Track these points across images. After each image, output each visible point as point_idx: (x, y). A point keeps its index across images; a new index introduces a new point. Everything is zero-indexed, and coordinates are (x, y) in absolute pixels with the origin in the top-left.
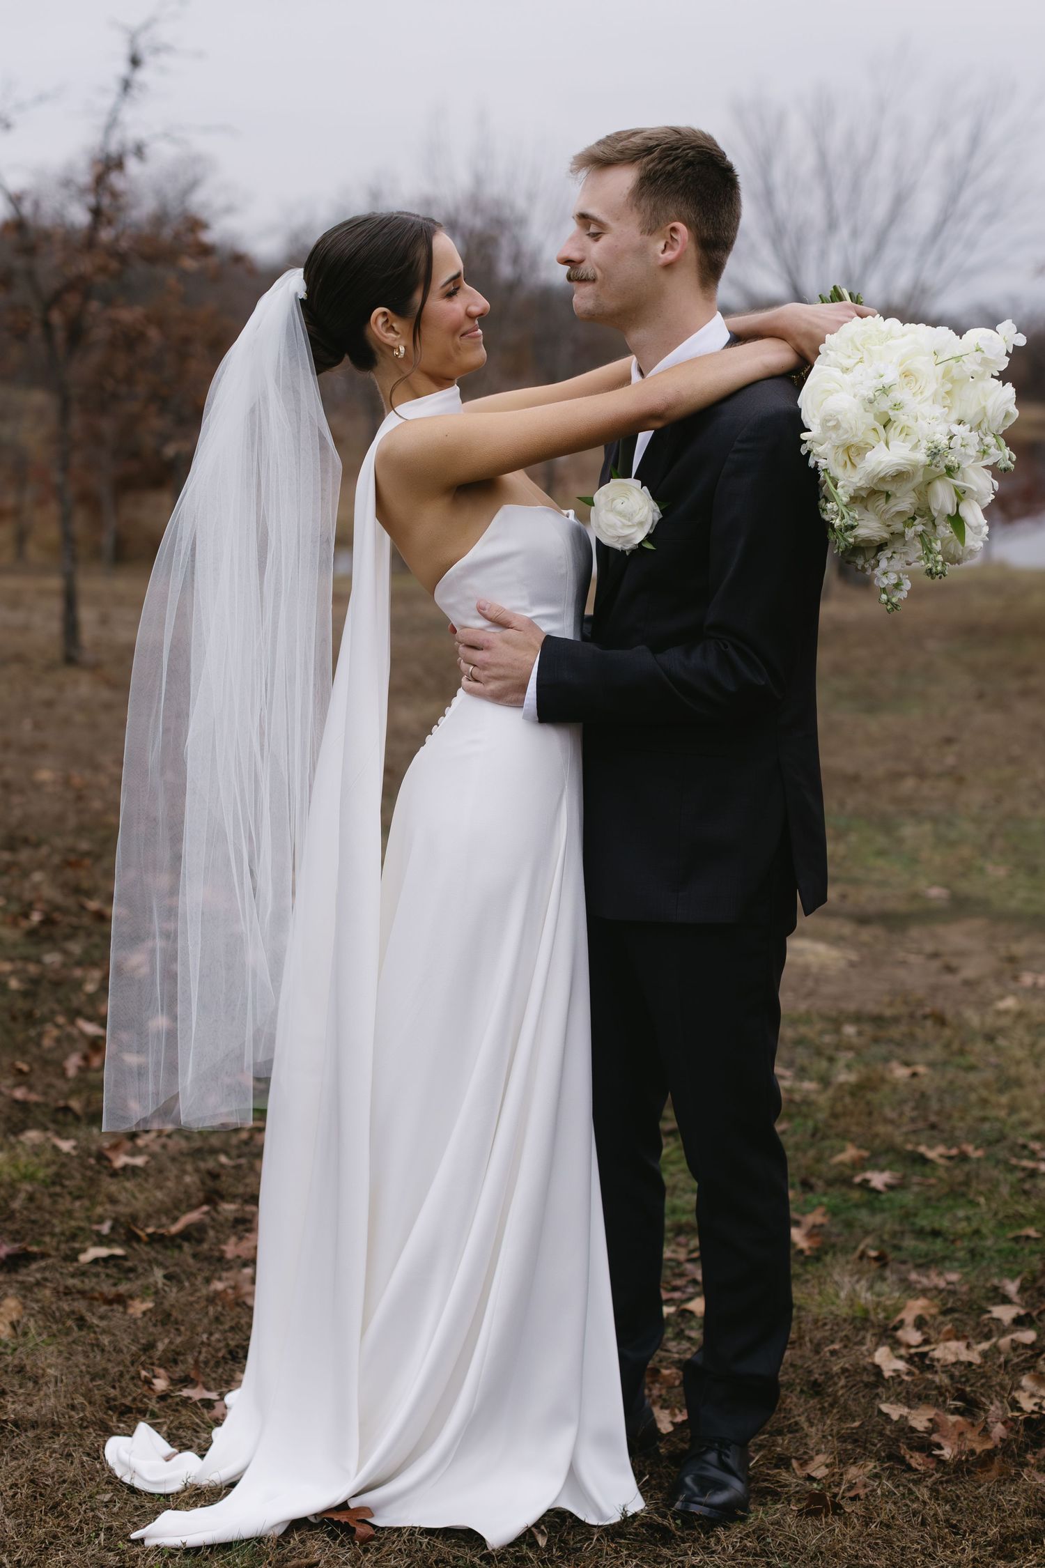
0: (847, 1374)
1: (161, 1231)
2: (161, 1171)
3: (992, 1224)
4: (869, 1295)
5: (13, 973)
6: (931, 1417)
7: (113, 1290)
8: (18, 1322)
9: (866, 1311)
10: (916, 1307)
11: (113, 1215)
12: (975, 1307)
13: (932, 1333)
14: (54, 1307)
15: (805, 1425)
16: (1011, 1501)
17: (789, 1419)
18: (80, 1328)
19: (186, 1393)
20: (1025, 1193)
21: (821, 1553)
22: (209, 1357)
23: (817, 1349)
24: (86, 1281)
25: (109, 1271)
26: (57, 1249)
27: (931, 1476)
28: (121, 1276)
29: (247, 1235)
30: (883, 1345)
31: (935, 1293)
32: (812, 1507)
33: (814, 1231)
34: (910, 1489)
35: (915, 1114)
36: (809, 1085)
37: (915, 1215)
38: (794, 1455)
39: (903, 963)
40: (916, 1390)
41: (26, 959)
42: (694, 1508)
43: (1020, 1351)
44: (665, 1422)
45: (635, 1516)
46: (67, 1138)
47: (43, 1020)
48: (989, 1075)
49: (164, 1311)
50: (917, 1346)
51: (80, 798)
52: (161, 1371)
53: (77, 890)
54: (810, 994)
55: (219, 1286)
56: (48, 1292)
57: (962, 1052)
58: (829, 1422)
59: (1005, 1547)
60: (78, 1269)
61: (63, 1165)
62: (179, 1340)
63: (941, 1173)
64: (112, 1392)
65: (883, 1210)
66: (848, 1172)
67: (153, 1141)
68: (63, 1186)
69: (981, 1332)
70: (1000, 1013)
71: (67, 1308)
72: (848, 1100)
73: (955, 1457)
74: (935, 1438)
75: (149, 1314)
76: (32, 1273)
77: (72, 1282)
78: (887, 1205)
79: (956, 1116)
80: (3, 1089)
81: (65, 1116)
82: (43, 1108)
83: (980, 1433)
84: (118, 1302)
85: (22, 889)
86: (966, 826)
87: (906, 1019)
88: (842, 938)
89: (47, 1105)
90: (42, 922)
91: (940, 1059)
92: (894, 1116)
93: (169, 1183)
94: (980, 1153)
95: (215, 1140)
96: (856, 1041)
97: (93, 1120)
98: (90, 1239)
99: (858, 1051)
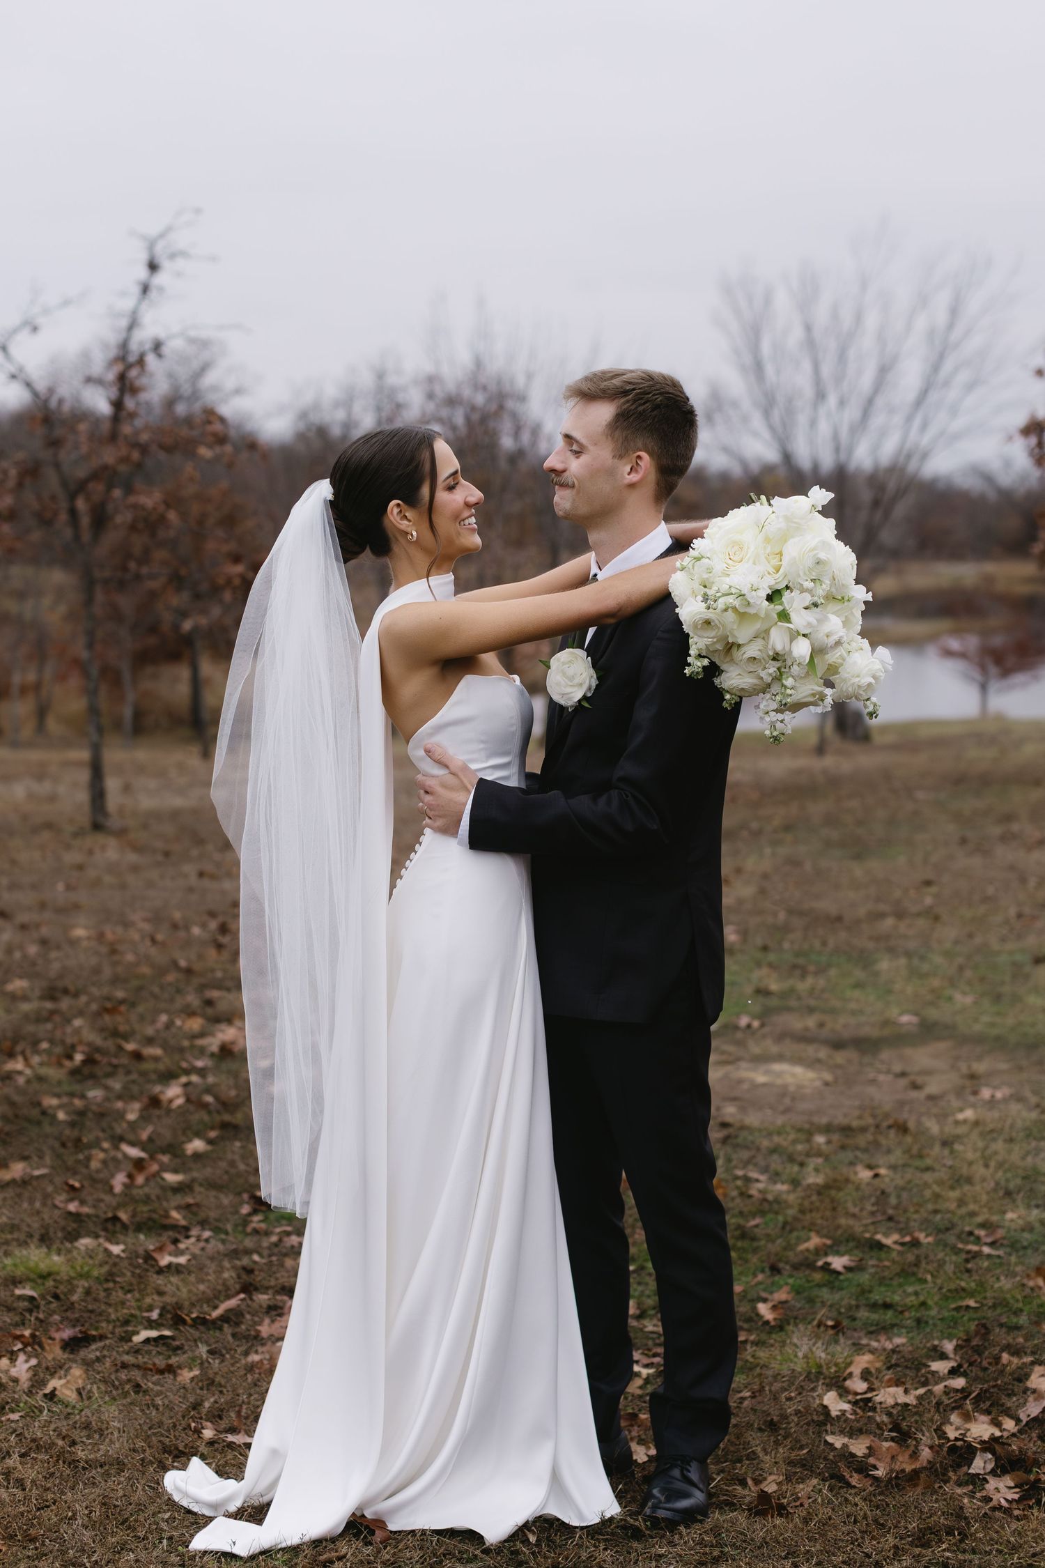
0: (799, 1415)
1: (204, 1316)
2: (201, 1267)
3: (936, 1298)
4: (823, 1355)
5: (60, 1107)
6: (868, 1445)
7: (164, 1363)
8: (84, 1388)
9: (820, 1366)
10: (863, 1361)
11: (161, 1305)
12: (916, 1363)
13: (877, 1384)
14: (113, 1377)
15: (761, 1454)
16: (934, 1508)
17: (747, 1450)
18: (137, 1393)
19: (231, 1438)
20: (968, 1271)
21: (766, 1543)
22: (249, 1412)
23: (776, 1395)
24: (140, 1357)
25: (158, 1349)
26: (113, 1333)
27: (866, 1490)
28: (170, 1353)
29: (279, 1318)
30: (832, 1391)
31: (881, 1351)
32: (760, 1507)
33: (780, 1307)
35: (875, 1208)
36: (781, 1187)
37: (870, 1292)
38: (750, 1476)
39: (873, 1082)
40: (858, 1425)
41: (72, 1095)
43: (952, 1395)
44: (641, 1454)
45: (612, 1518)
46: (117, 1243)
47: (90, 1146)
48: (943, 1174)
49: (209, 1379)
50: (863, 1393)
51: (113, 951)
52: (209, 1424)
53: (115, 1033)
54: (787, 1110)
55: (255, 1358)
56: (108, 1365)
57: (920, 1156)
59: (923, 1538)
60: (132, 1347)
61: (115, 1264)
62: (222, 1400)
63: (895, 1256)
64: (167, 1439)
65: (841, 1289)
66: (811, 1257)
67: (193, 1244)
68: (115, 1282)
69: (919, 1381)
70: (957, 1123)
71: (124, 1378)
72: (814, 1198)
73: (887, 1475)
74: (872, 1460)
75: (196, 1381)
76: (92, 1351)
77: (126, 1358)
78: (846, 1284)
79: (912, 1210)
80: (57, 1203)
81: (114, 1225)
82: (94, 1219)
83: (911, 1456)
84: (169, 1372)
85: (64, 1033)
86: (938, 960)
87: (872, 1129)
88: (819, 1061)
89: (97, 1216)
90: (84, 1062)
91: (901, 1162)
92: (856, 1210)
93: (209, 1278)
94: (930, 1239)
95: (249, 1243)
96: (824, 1147)
97: (139, 1228)
98: (141, 1323)
99: (826, 1157)
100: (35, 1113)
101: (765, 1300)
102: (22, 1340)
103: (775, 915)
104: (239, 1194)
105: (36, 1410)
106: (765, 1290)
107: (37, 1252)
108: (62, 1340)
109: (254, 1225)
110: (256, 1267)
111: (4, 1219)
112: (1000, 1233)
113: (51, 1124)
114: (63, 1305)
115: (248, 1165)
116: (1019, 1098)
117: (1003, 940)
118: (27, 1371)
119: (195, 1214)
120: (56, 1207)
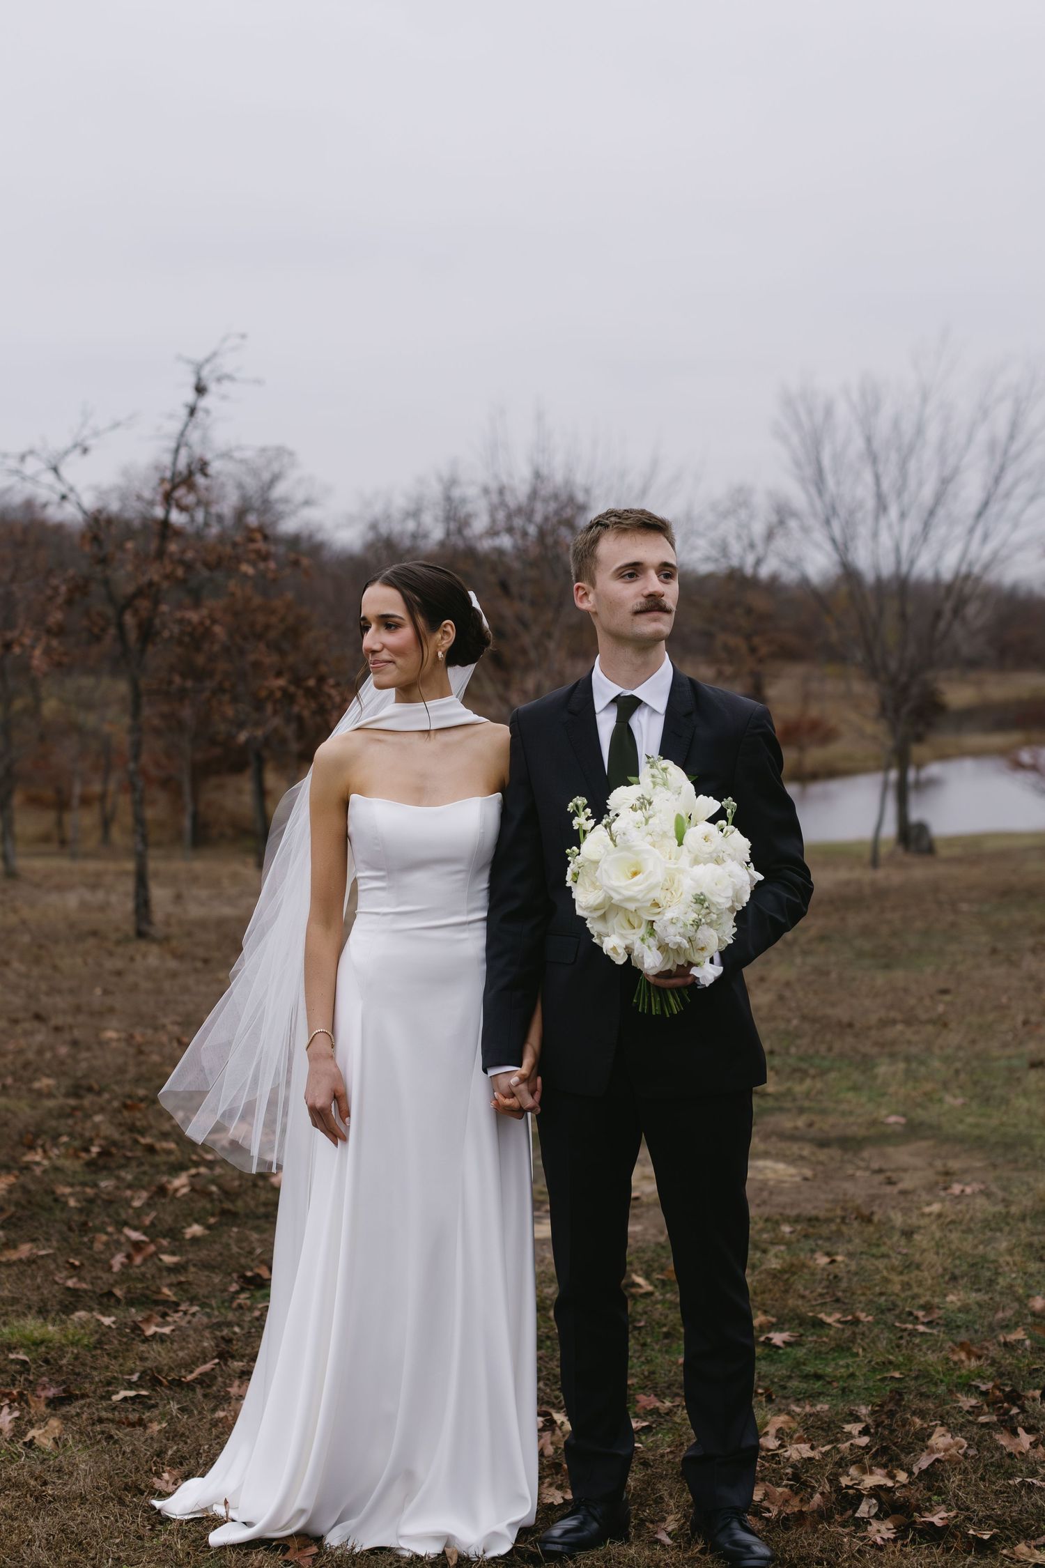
2: (185, 1338)
3: (865, 1370)
5: (72, 1194)
6: (764, 1490)
7: (136, 1418)
8: (60, 1438)
10: (779, 1421)
11: (142, 1369)
12: (832, 1425)
13: (787, 1439)
14: (88, 1429)
18: (108, 1442)
20: (899, 1346)
24: (116, 1411)
25: (134, 1407)
26: (95, 1392)
28: (144, 1410)
31: (800, 1415)
35: (825, 1291)
37: (805, 1364)
39: (851, 1177)
41: (84, 1184)
43: (855, 1451)
44: (557, 1497)
46: (109, 1316)
47: (95, 1230)
48: (895, 1261)
49: (176, 1430)
50: (775, 1449)
51: (140, 1052)
53: (132, 1128)
55: (221, 1414)
56: (85, 1419)
57: (878, 1245)
60: (110, 1405)
61: (104, 1335)
63: (833, 1333)
65: (778, 1362)
67: (180, 1317)
68: (103, 1349)
69: (829, 1440)
70: (923, 1215)
71: (98, 1430)
72: (769, 1281)
74: (766, 1504)
75: (163, 1432)
76: (72, 1409)
77: (104, 1414)
78: (784, 1357)
79: (859, 1292)
80: (57, 1279)
81: (109, 1300)
82: (91, 1294)
83: (803, 1501)
84: (140, 1425)
85: (83, 1129)
86: (936, 1064)
87: (838, 1220)
88: (802, 1158)
89: (94, 1292)
90: (100, 1154)
91: (859, 1250)
92: (807, 1293)
93: (190, 1346)
94: (870, 1318)
95: (231, 1316)
96: (787, 1236)
97: (131, 1302)
98: (122, 1384)
99: (788, 1244)
100: (48, 1200)
102: (10, 1397)
103: (789, 1021)
104: (230, 1274)
105: (14, 1456)
107: (33, 1322)
108: (47, 1398)
109: (239, 1301)
110: (234, 1337)
111: (6, 1293)
112: (937, 1314)
113: (62, 1210)
114: (52, 1369)
115: (240, 1248)
116: (987, 1194)
117: (1005, 1045)
118: (10, 1422)
119: (186, 1291)
120: (57, 1283)
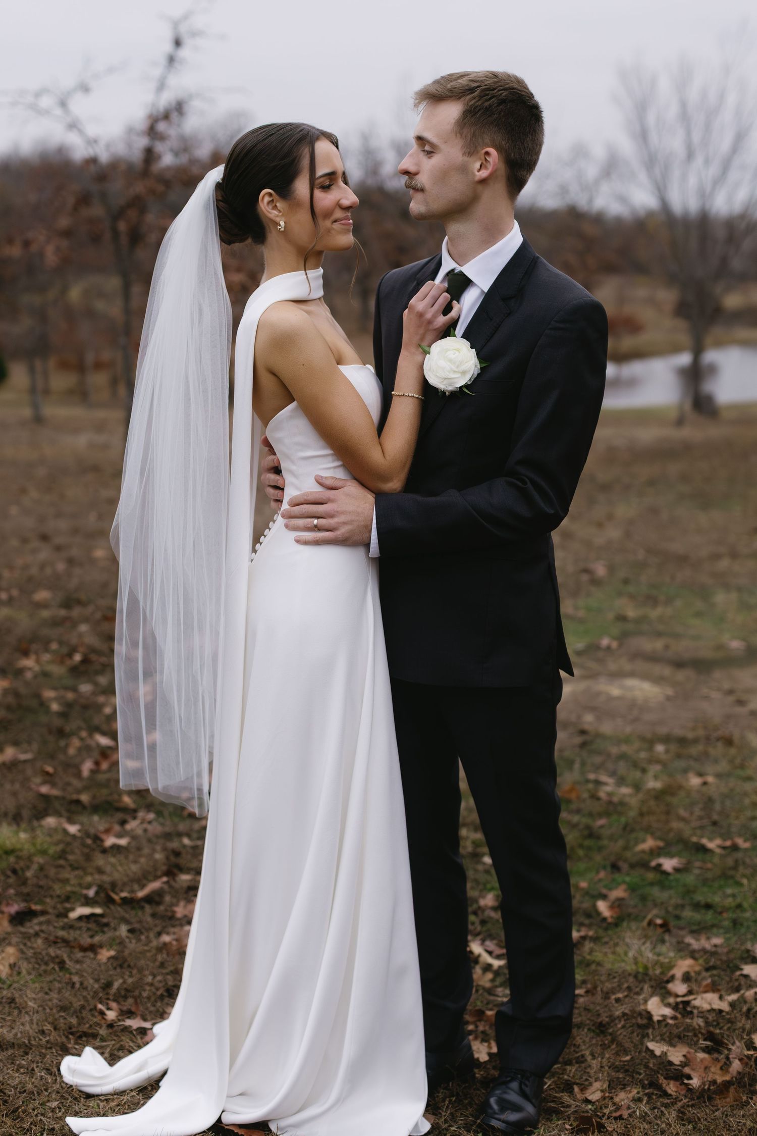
0: (626, 1017)
1: (133, 895)
2: (138, 850)
3: (751, 900)
4: (650, 955)
5: (55, 699)
6: (684, 1053)
7: (89, 941)
8: (15, 964)
9: (647, 968)
10: (684, 965)
11: (99, 883)
12: (731, 965)
13: (695, 987)
14: (44, 953)
15: (589, 1058)
16: (740, 1122)
17: (577, 1052)
18: (60, 969)
19: (128, 1022)
23: (606, 996)
24: (71, 932)
25: (90, 926)
27: (680, 1101)
28: (97, 929)
29: (190, 901)
30: (656, 995)
31: (702, 953)
32: (582, 1126)
33: (617, 904)
34: (662, 1112)
35: (702, 813)
36: (625, 790)
37: (694, 892)
38: (577, 1081)
39: (706, 698)
40: (677, 1031)
41: (66, 689)
42: (494, 1123)
44: (482, 1052)
46: (74, 823)
47: (71, 734)
49: (123, 957)
50: (684, 996)
52: (114, 1005)
54: (636, 720)
55: (166, 938)
56: (40, 941)
57: (742, 766)
58: (607, 1056)
60: (67, 923)
61: (68, 844)
62: (130, 980)
63: (716, 860)
64: (74, 1021)
65: (670, 888)
66: (647, 858)
67: (137, 826)
68: (66, 860)
69: (732, 987)
71: (53, 954)
72: (652, 803)
73: (700, 1086)
74: (687, 1070)
75: (111, 960)
76: (33, 926)
77: (61, 933)
78: (674, 884)
79: (733, 816)
80: (33, 785)
81: (75, 806)
82: (61, 800)
83: (721, 1069)
84: (91, 951)
87: (703, 740)
88: (663, 678)
89: (64, 798)
91: (725, 771)
92: (686, 815)
93: (143, 859)
94: (747, 845)
95: (181, 826)
96: (664, 757)
97: (95, 810)
98: (79, 900)
99: (664, 764)
101: (604, 897)
103: (636, 553)
106: (606, 887)
108: (10, 914)
110: (183, 850)
113: (46, 713)
114: (18, 880)
119: (143, 798)
120: (32, 789)
